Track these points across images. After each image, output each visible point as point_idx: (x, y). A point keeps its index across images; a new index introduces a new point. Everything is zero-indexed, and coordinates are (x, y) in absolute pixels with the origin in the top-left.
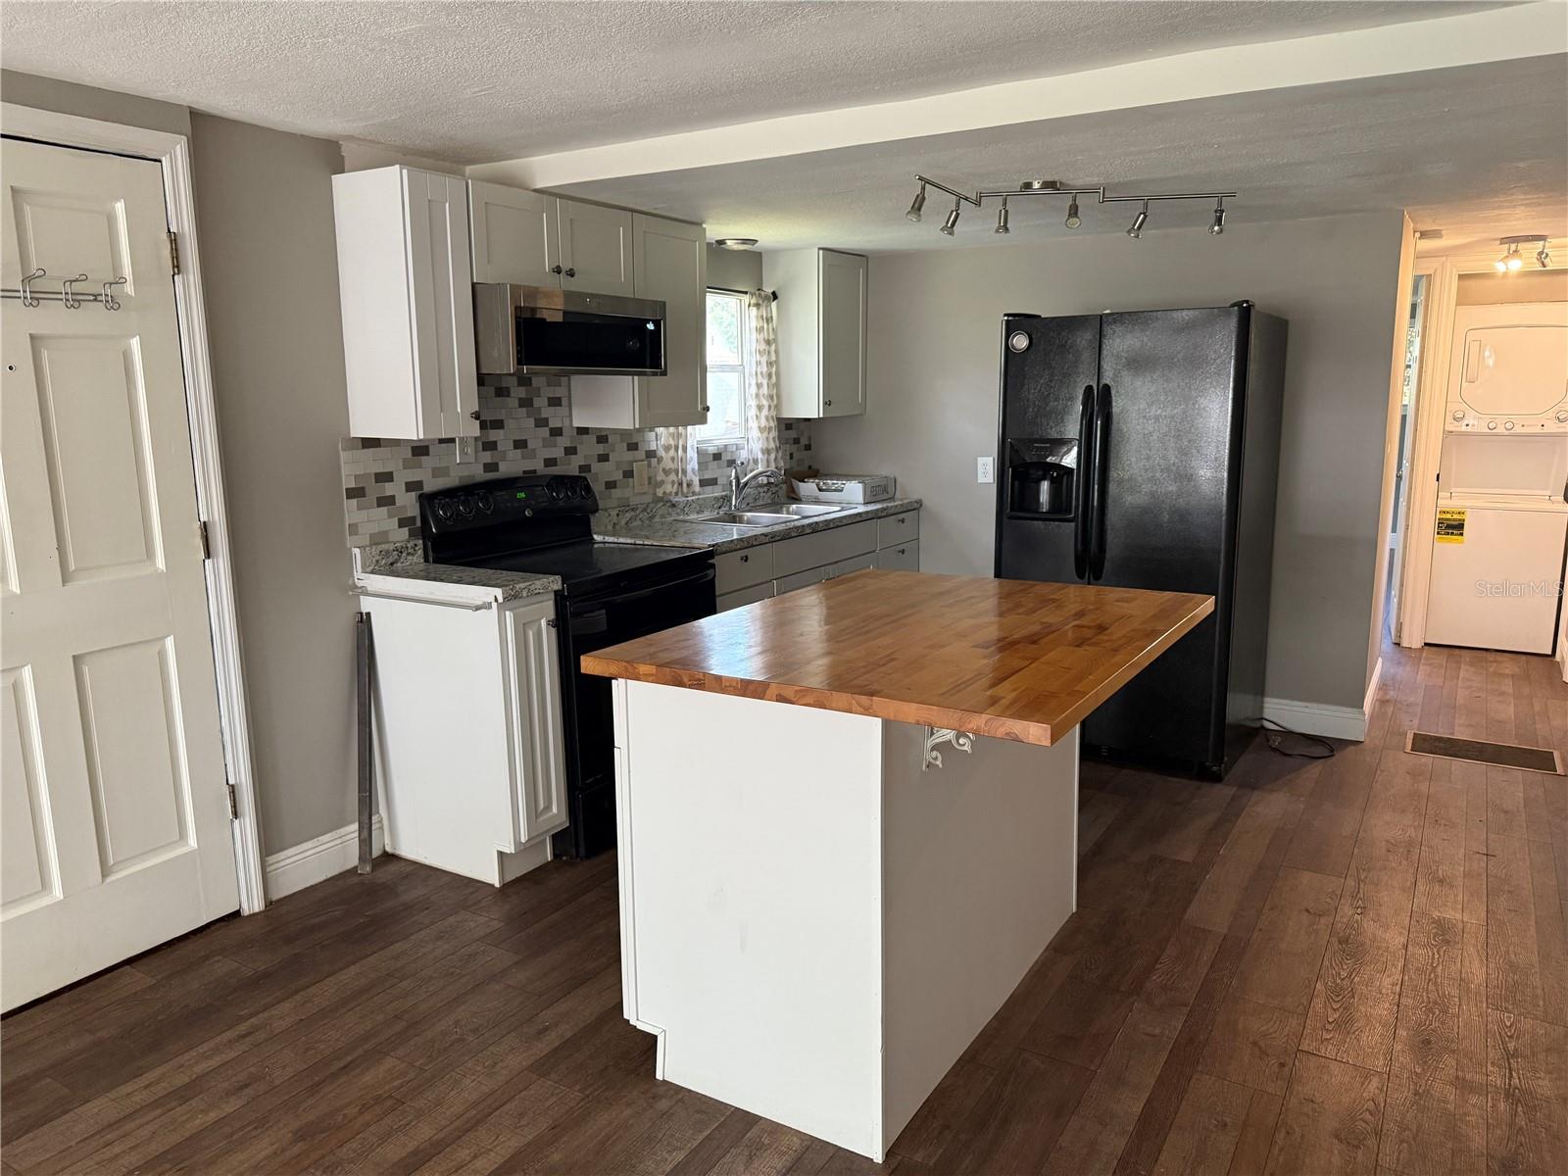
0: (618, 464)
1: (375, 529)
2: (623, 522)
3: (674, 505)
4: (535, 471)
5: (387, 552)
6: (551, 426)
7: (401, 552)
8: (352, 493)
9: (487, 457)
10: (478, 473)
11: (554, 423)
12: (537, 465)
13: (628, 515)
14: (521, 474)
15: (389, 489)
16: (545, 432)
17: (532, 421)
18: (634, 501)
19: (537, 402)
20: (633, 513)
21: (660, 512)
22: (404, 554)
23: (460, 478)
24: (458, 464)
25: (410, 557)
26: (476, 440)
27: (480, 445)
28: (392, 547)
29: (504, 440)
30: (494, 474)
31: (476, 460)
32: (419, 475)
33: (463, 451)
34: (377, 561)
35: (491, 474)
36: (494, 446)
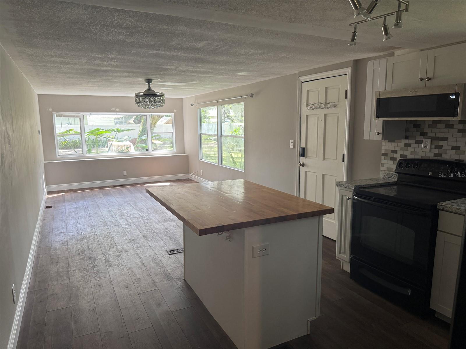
1: (388, 166)
8: (384, 155)
9: (436, 151)
10: (431, 156)
14: (453, 160)
15: (395, 155)
23: (422, 157)
24: (422, 151)
25: (394, 178)
26: (431, 144)
27: (433, 146)
28: (389, 173)
29: (446, 146)
30: (438, 158)
31: (430, 151)
32: (406, 153)
33: (425, 147)
34: (385, 176)
35: (437, 157)
36: (440, 147)
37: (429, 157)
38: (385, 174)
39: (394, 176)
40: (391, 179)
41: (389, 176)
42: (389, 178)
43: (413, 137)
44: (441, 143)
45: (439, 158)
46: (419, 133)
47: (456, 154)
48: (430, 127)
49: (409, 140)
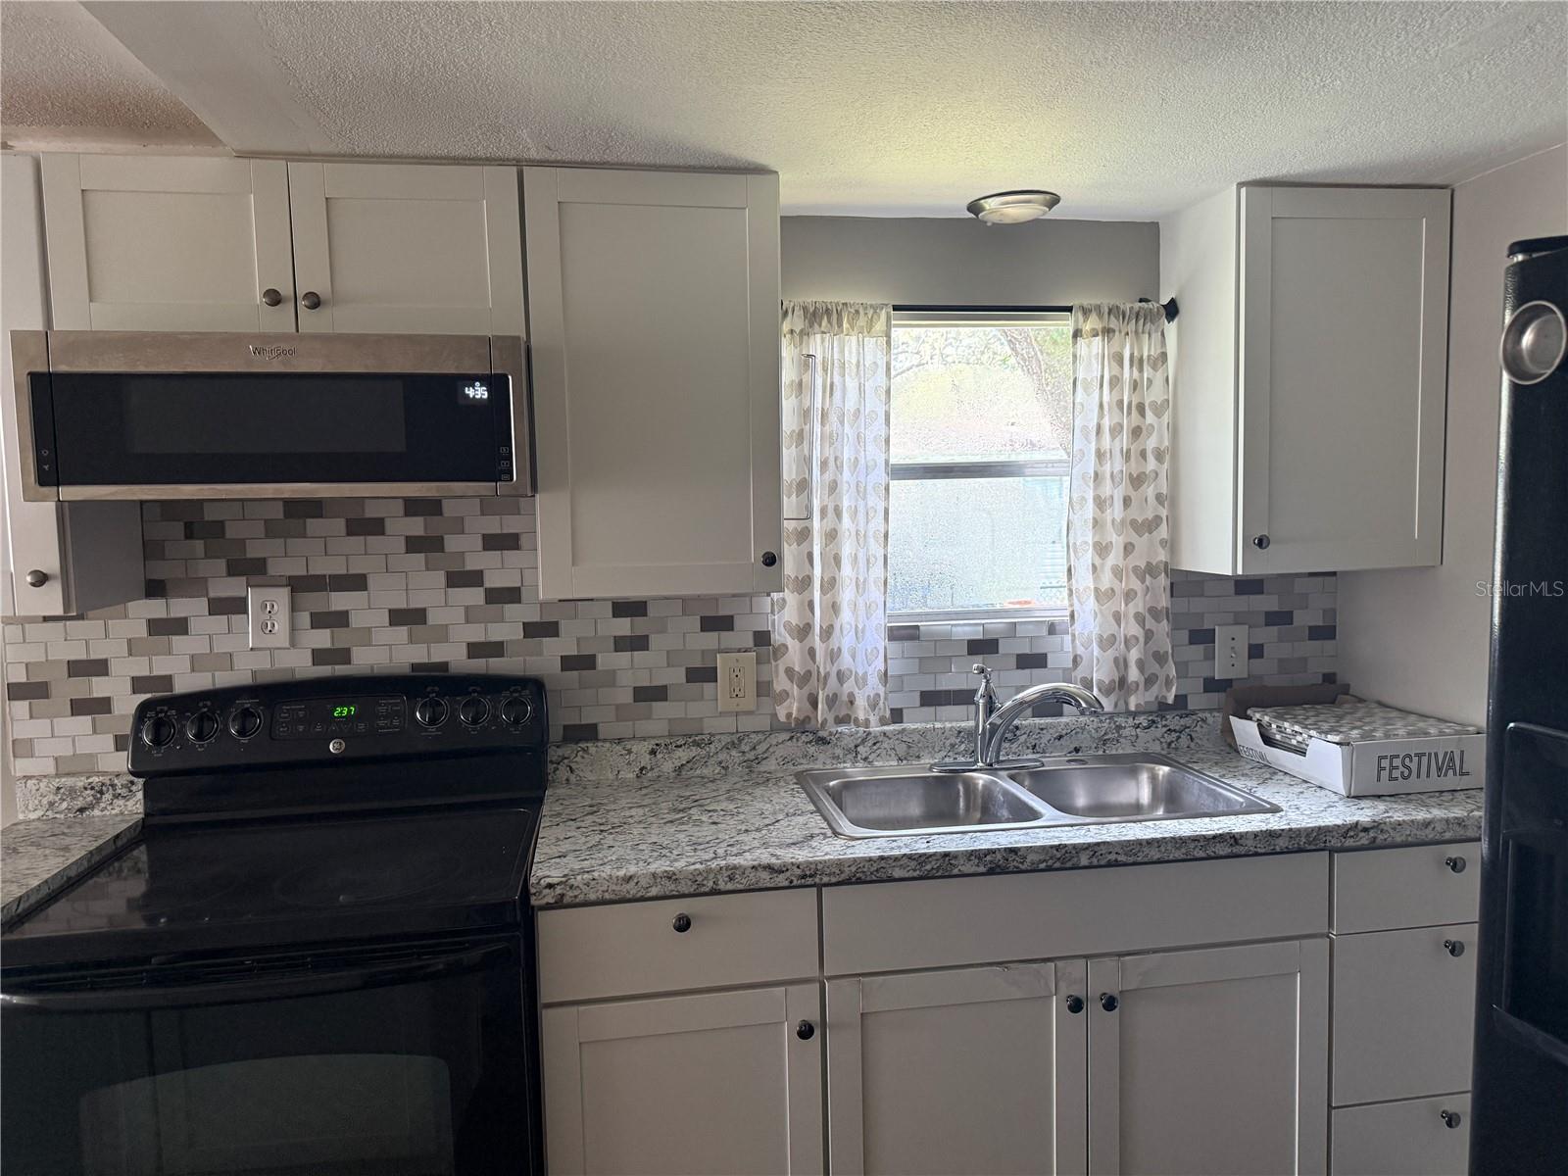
0: (671, 657)
1: (64, 749)
2: (668, 767)
3: (823, 741)
4: (444, 666)
5: (72, 791)
6: (488, 584)
7: (101, 793)
8: (16, 692)
9: (323, 639)
10: (299, 664)
11: (493, 580)
12: (453, 654)
13: (683, 755)
14: (407, 671)
15: (99, 687)
16: (475, 596)
17: (440, 577)
18: (711, 725)
19: (452, 543)
20: (694, 751)
21: (780, 752)
22: (108, 796)
23: (254, 673)
24: (252, 649)
25: (121, 802)
26: (294, 608)
27: (305, 618)
28: (81, 782)
29: (366, 610)
30: (337, 667)
31: (293, 644)
32: (161, 667)
33: (264, 628)
34: (51, 804)
35: (330, 667)
36: (340, 620)
37: (293, 670)
38: (51, 797)
39: (117, 796)
40: (97, 812)
41: (79, 803)
42: (81, 810)
43: (194, 586)
44: (339, 601)
45: (341, 670)
46: (222, 564)
47: (411, 641)
48: (271, 530)
49: (172, 601)
